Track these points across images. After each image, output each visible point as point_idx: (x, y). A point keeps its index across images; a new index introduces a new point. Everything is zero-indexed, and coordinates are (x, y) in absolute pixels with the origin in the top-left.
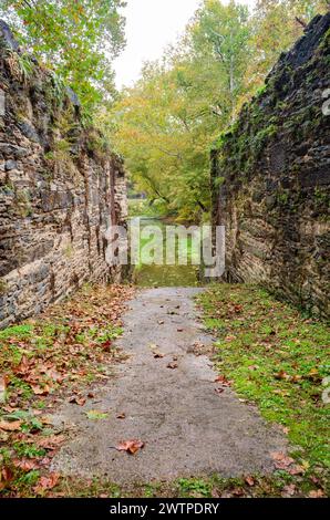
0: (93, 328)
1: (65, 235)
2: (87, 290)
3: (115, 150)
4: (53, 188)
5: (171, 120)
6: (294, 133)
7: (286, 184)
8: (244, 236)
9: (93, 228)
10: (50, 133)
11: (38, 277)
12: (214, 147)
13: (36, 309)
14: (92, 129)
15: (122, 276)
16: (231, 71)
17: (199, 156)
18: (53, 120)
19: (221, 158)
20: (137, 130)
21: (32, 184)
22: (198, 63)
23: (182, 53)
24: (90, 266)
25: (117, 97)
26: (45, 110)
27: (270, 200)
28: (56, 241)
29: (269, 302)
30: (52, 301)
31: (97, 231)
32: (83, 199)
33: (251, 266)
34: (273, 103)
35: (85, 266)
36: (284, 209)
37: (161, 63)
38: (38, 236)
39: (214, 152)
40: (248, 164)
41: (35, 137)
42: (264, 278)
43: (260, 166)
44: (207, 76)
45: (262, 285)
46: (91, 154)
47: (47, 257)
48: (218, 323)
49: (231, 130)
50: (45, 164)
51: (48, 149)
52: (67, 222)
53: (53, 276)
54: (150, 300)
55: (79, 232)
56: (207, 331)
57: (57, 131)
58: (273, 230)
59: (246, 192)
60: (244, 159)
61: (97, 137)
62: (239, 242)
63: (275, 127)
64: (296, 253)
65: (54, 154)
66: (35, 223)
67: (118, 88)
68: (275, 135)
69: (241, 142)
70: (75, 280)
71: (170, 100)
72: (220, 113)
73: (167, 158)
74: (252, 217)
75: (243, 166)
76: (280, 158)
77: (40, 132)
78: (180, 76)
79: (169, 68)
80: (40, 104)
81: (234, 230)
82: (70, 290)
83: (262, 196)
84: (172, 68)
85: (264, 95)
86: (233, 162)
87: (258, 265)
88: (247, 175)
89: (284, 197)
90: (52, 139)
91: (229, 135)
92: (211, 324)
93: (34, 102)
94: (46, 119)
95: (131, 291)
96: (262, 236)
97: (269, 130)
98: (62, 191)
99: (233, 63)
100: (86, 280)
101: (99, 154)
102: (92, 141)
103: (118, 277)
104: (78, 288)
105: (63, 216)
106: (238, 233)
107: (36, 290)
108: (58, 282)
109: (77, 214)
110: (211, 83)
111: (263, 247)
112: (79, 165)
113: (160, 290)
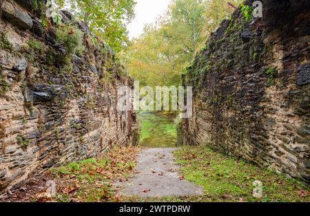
0: (122, 162)
1: (107, 119)
2: (116, 148)
3: (130, 75)
4: (103, 95)
5: (160, 55)
6: (218, 69)
7: (216, 93)
8: (199, 120)
9: (119, 116)
10: (102, 69)
11: (95, 138)
12: (184, 73)
13: (94, 154)
14: (119, 65)
15: (133, 144)
16: (194, 29)
17: (176, 76)
18: (103, 63)
19: (187, 79)
20: (141, 62)
21: (95, 94)
22: (175, 25)
23: (166, 19)
24: (117, 136)
25: (130, 44)
26: (100, 59)
27: (210, 101)
28: (103, 121)
29: (210, 153)
30: (101, 151)
31: (121, 118)
32: (115, 101)
33: (203, 136)
34: (209, 55)
35: (115, 136)
36: (216, 105)
37: (154, 25)
38: (96, 119)
39: (183, 76)
40: (199, 83)
41: (96, 72)
42: (209, 141)
43: (205, 84)
44: (180, 32)
45: (208, 145)
46: (119, 78)
47: (99, 129)
48: (184, 161)
49: (191, 65)
50: (99, 84)
51: (101, 77)
52: (108, 112)
53: (102, 139)
54: (150, 153)
55: (113, 118)
56: (178, 164)
57: (104, 68)
58: (212, 116)
59: (199, 97)
60: (198, 80)
61: (122, 70)
62: (197, 123)
63: (210, 66)
64: (221, 127)
65: (103, 79)
66: (95, 112)
67: (130, 39)
68: (210, 70)
69: (196, 72)
70: (110, 143)
71: (159, 45)
72: (188, 52)
73: (158, 77)
74: (203, 110)
75: (197, 84)
76: (213, 80)
77: (98, 69)
78: (165, 32)
79: (159, 27)
80: (99, 56)
81: (194, 117)
82: (108, 147)
83: (206, 99)
84: (160, 27)
85: (205, 50)
86: (193, 81)
87: (206, 135)
88: (200, 88)
89: (215, 99)
90: (102, 72)
91: (190, 68)
92: (180, 162)
93: (96, 55)
94: (100, 63)
95: (139, 149)
96: (207, 120)
97: (207, 67)
98: (106, 97)
99: (195, 24)
100: (115, 143)
101: (123, 77)
102: (120, 72)
103: (131, 144)
104: (112, 147)
105: (106, 109)
106: (196, 119)
107: (94, 145)
108: (104, 142)
109: (112, 108)
110: (183, 36)
111: (208, 125)
112: (113, 83)
113: (154, 149)
